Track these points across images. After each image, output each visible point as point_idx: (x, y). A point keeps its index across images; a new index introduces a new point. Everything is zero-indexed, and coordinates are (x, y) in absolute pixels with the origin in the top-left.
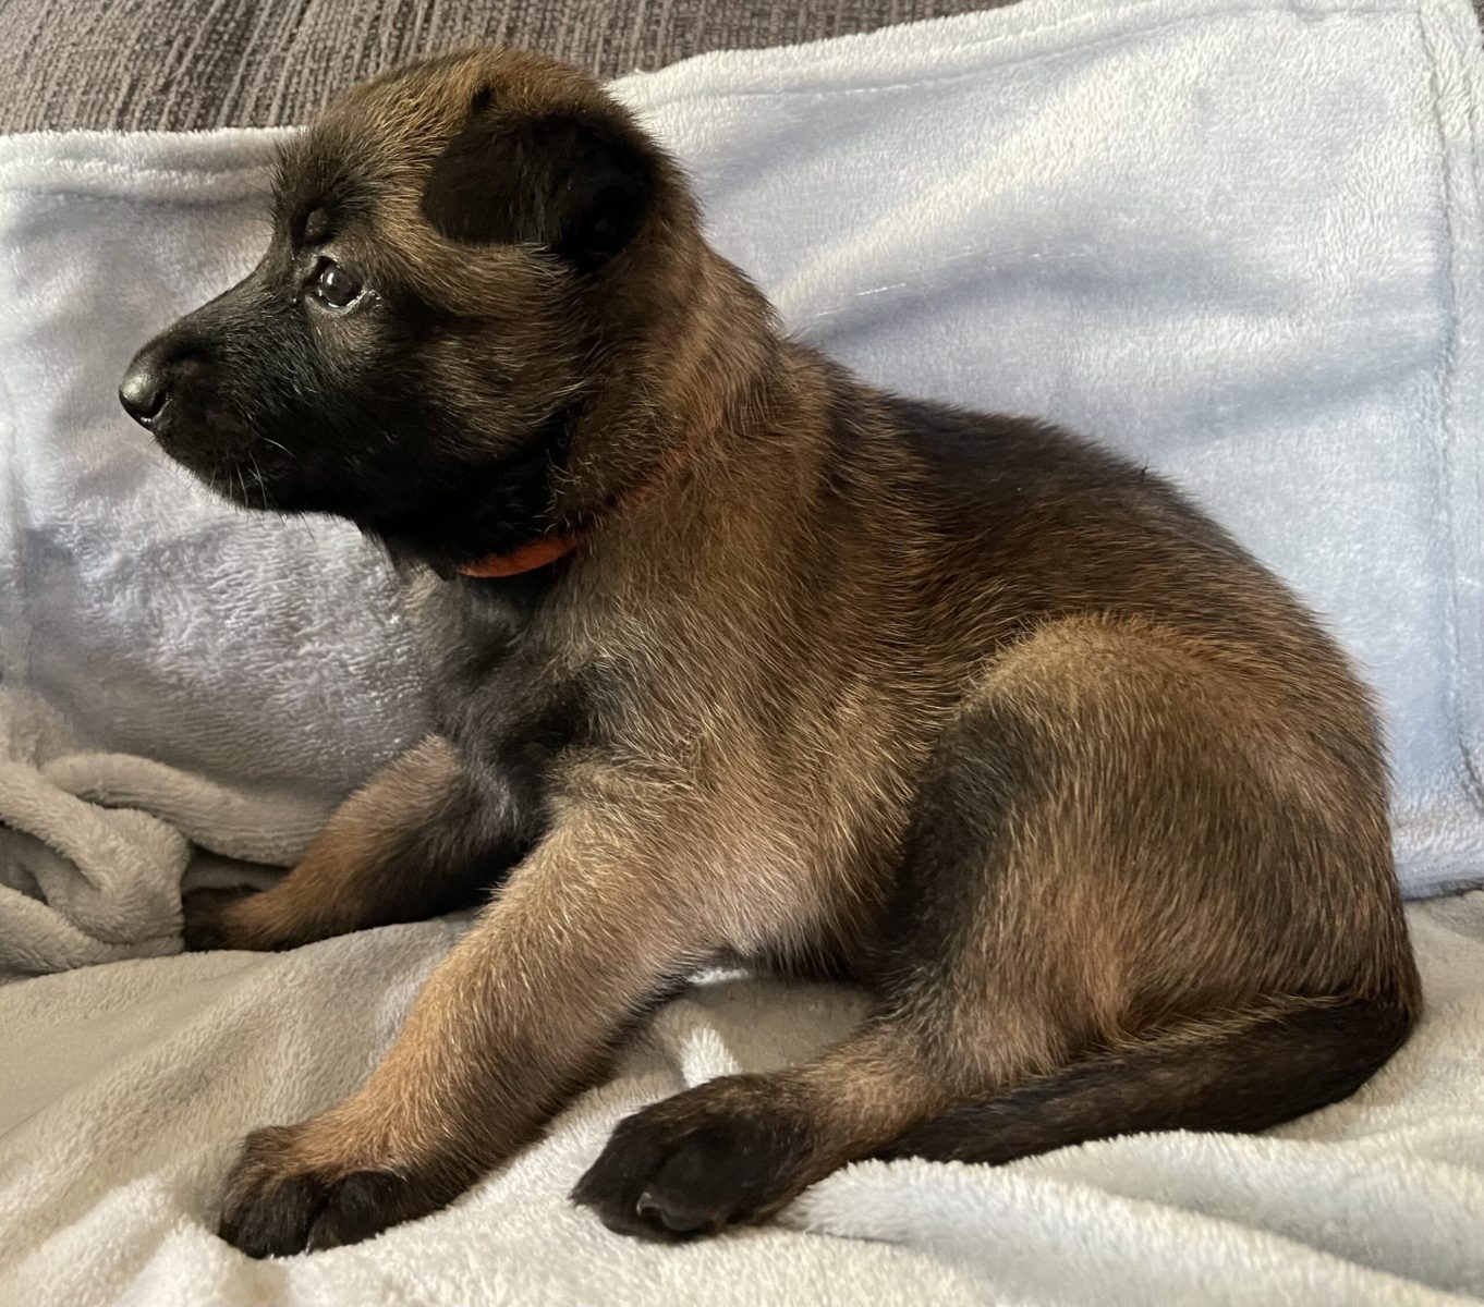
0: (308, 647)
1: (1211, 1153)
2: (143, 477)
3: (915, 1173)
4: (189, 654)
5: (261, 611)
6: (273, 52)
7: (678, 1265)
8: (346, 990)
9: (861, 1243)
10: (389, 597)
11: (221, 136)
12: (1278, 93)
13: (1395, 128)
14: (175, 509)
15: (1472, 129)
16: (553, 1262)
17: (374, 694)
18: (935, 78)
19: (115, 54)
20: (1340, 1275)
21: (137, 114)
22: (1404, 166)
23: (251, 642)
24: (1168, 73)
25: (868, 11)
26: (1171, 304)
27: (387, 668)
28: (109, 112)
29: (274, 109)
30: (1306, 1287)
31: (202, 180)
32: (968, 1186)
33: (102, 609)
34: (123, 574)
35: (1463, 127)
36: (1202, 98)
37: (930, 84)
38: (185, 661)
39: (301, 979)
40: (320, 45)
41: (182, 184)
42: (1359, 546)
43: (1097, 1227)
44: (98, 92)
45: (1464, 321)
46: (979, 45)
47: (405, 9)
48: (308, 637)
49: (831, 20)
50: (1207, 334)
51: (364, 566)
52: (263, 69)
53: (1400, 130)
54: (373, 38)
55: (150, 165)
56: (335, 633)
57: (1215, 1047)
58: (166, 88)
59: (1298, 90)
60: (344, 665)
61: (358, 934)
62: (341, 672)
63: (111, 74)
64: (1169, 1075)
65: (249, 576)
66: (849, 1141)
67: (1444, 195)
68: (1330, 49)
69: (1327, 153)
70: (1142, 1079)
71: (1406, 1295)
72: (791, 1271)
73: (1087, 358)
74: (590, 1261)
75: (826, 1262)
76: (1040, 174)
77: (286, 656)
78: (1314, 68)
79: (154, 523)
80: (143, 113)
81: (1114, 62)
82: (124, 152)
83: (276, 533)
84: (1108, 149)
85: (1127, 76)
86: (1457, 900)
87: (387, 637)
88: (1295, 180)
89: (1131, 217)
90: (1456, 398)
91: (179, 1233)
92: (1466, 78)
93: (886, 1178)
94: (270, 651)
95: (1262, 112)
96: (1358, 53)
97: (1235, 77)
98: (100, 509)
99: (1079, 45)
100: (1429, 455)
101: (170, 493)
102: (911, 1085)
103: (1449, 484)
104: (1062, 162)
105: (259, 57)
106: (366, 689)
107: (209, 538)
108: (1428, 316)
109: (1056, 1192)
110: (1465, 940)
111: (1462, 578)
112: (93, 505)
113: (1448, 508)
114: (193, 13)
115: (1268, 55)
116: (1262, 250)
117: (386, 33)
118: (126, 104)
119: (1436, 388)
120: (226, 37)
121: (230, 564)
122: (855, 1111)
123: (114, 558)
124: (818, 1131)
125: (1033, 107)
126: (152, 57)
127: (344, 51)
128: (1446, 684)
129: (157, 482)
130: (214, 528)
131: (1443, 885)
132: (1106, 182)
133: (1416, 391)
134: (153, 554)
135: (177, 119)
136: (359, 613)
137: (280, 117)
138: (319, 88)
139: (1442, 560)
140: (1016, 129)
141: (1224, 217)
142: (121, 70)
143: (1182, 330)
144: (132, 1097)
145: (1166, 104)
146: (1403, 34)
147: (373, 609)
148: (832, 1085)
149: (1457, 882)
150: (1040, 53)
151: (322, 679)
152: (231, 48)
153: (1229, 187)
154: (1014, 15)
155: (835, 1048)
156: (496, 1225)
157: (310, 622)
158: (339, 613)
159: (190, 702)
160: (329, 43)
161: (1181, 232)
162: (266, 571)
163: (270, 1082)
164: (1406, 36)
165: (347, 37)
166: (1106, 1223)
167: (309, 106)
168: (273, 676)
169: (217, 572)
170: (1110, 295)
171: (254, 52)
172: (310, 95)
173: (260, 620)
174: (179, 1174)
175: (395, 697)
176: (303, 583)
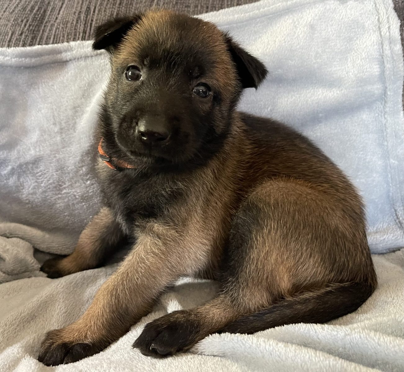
0: (64, 191)
1: (309, 329)
2: (17, 145)
3: (227, 336)
4: (32, 194)
5: (51, 181)
6: (52, 22)
7: (161, 364)
8: (75, 289)
9: (213, 357)
10: (87, 176)
11: (37, 47)
12: (334, 25)
13: (368, 33)
14: (26, 153)
15: (389, 32)
16: (127, 365)
17: (84, 204)
18: (236, 23)
19: (7, 25)
20: (340, 363)
21: (14, 42)
22: (370, 44)
23: (49, 190)
24: (302, 20)
25: (218, 4)
26: (305, 85)
27: (87, 196)
28: (6, 42)
29: (52, 39)
30: (330, 366)
31: (31, 61)
32: (241, 340)
33: (7, 182)
34: (12, 172)
35: (387, 32)
36: (312, 27)
37: (235, 25)
38: (30, 196)
39: (62, 286)
40: (64, 20)
41: (25, 62)
42: (362, 153)
43: (274, 351)
44: (3, 36)
45: (388, 88)
46: (248, 14)
47: (88, 9)
48: (65, 188)
49: (207, 8)
50: (315, 93)
51: (80, 167)
52: (49, 28)
53: (369, 33)
54: (79, 18)
55: (16, 57)
56: (72, 187)
57: (314, 298)
58: (21, 34)
59: (340, 23)
60: (75, 196)
61: (80, 273)
62: (74, 198)
63: (6, 31)
64: (300, 306)
65: (47, 171)
66: (210, 328)
67: (381, 52)
68: (349, 11)
69: (349, 41)
70: (293, 308)
71: (358, 369)
72: (192, 365)
73: (282, 102)
74: (137, 364)
75: (202, 363)
76: (266, 50)
77: (59, 194)
78: (344, 17)
79: (20, 157)
80: (15, 41)
81: (287, 17)
82: (9, 53)
83: (55, 159)
84: (285, 42)
85: (291, 21)
86: (393, 254)
87: (87, 187)
88: (339, 49)
89: (292, 61)
90: (387, 109)
91: (25, 359)
92: (388, 18)
93: (219, 338)
94: (54, 192)
95: (329, 30)
96: (357, 12)
97: (322, 20)
98: (5, 154)
99: (277, 12)
100: (381, 126)
101: (25, 149)
102: (228, 311)
103: (387, 134)
104: (272, 47)
105: (47, 24)
106: (82, 202)
107: (36, 161)
108: (378, 86)
109: (264, 342)
110: (394, 265)
111: (392, 161)
112: (3, 153)
113: (387, 141)
114: (29, 12)
115: (331, 14)
116: (330, 69)
117: (83, 16)
118: (10, 39)
119: (382, 107)
120: (38, 19)
121: (42, 168)
122: (212, 320)
123: (10, 168)
124: (202, 325)
125: (265, 31)
126: (17, 25)
127: (71, 22)
128: (389, 191)
129: (21, 146)
130: (38, 158)
131: (389, 249)
132: (285, 52)
133: (376, 108)
134: (20, 166)
135: (25, 43)
136: (78, 181)
137: (53, 41)
138: (64, 32)
139: (386, 156)
140: (260, 37)
141: (318, 60)
142: (9, 29)
143: (308, 93)
144: (14, 322)
145: (302, 28)
146: (370, 6)
147: (82, 179)
148: (206, 312)
149: (393, 248)
150: (266, 15)
151: (69, 200)
152: (40, 22)
153: (320, 52)
154: (258, 5)
155: (207, 302)
156: (112, 356)
157: (65, 184)
158: (73, 181)
159: (32, 207)
160: (67, 20)
161: (307, 65)
162: (52, 170)
163: (53, 316)
164: (371, 6)
165: (72, 18)
166: (277, 349)
167: (61, 38)
168: (55, 199)
169: (38, 170)
170: (288, 84)
171: (46, 23)
172: (62, 34)
173: (51, 184)
174: (27, 342)
175: (89, 205)
176: (63, 173)
